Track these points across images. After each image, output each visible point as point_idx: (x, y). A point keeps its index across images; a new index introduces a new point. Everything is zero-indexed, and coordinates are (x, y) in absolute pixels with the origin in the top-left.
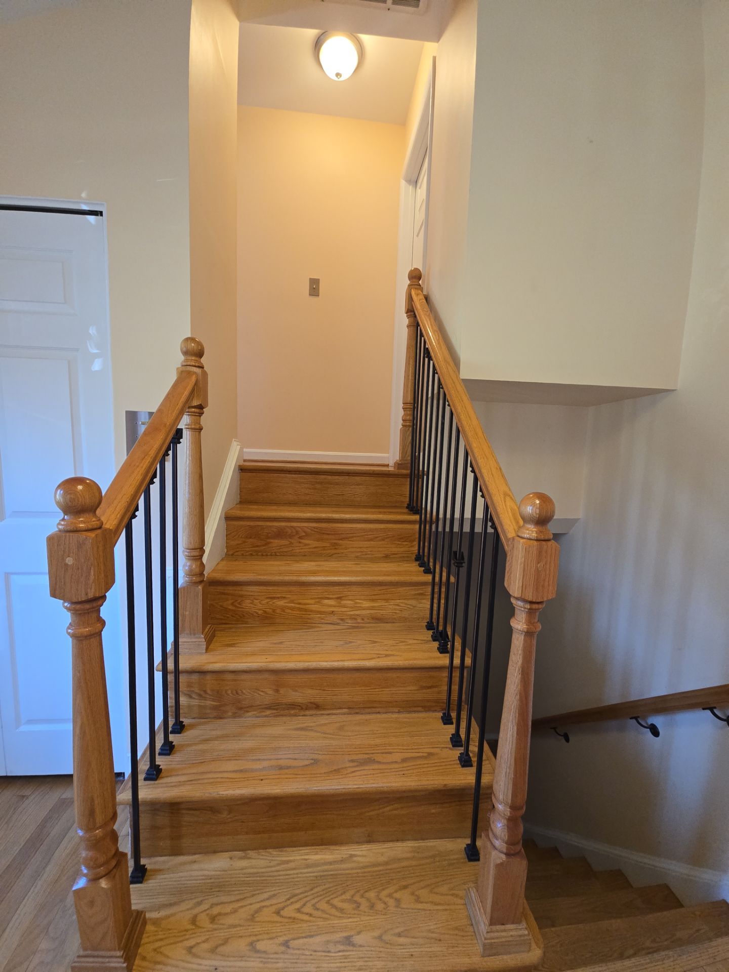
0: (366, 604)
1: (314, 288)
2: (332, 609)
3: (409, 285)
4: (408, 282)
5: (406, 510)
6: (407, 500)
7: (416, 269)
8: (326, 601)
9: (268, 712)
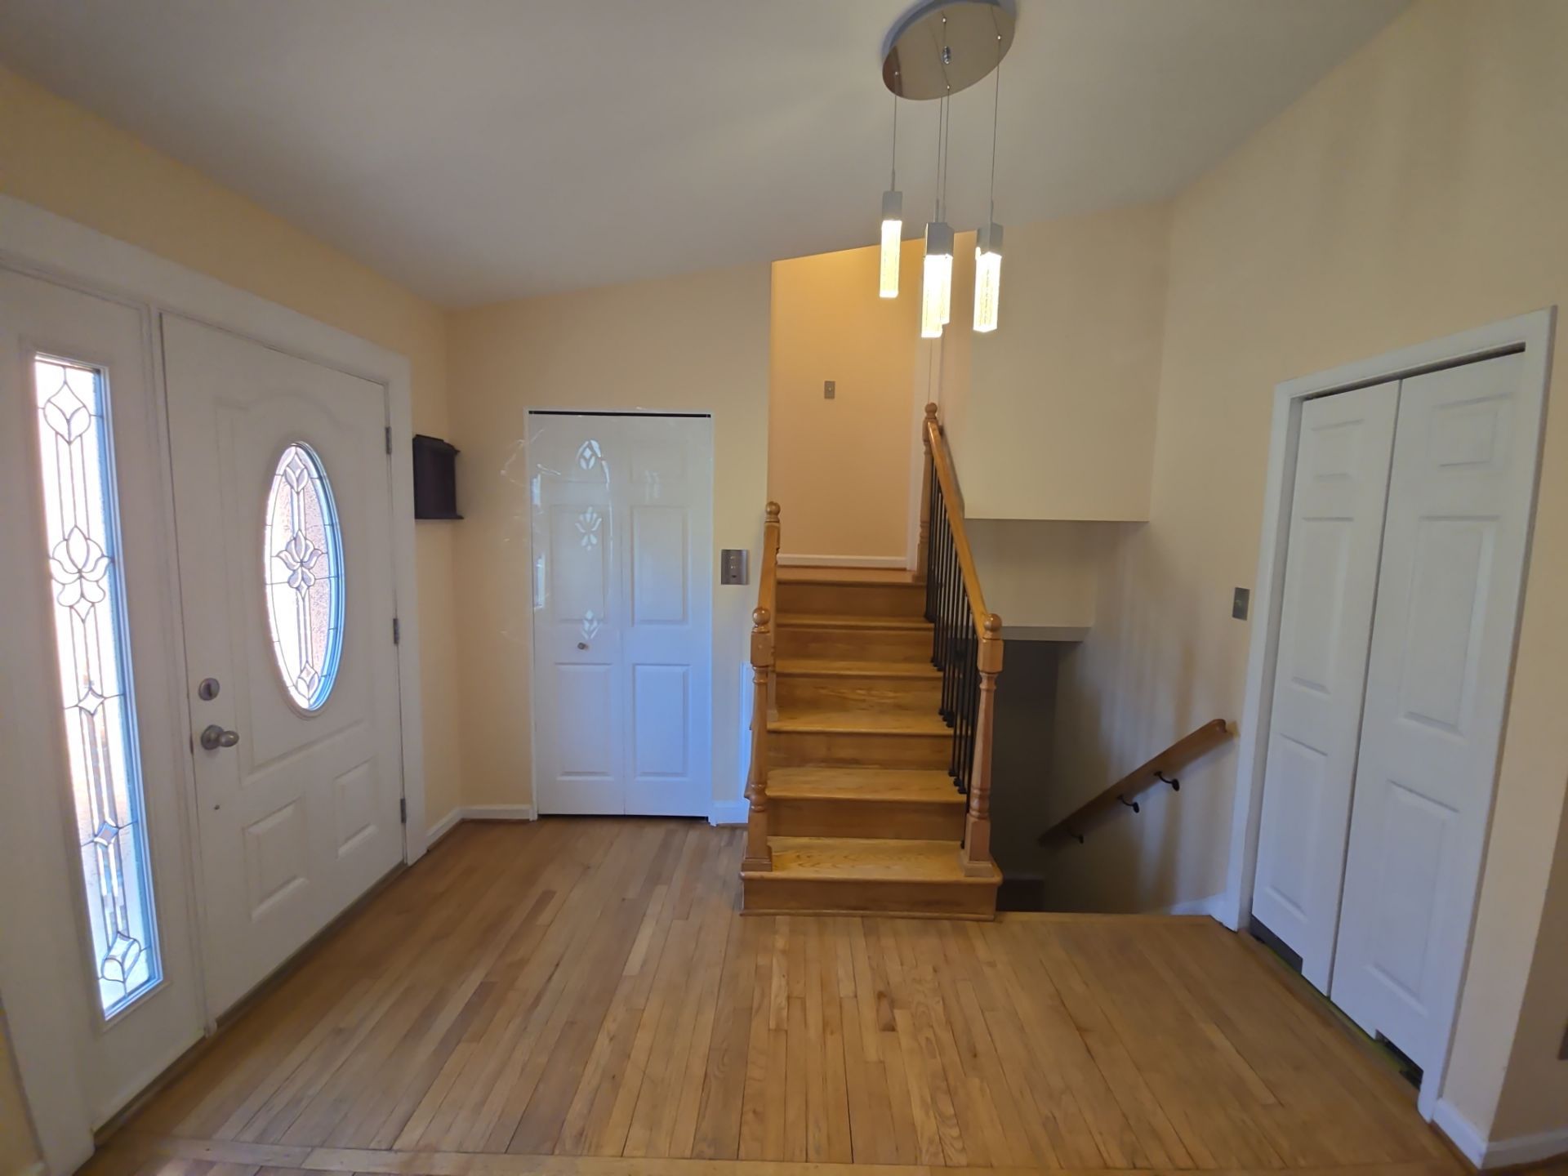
0: (891, 694)
1: (830, 390)
2: (863, 698)
3: (926, 418)
4: (925, 414)
5: (923, 619)
6: (925, 609)
7: (933, 404)
8: (859, 691)
9: (823, 764)
